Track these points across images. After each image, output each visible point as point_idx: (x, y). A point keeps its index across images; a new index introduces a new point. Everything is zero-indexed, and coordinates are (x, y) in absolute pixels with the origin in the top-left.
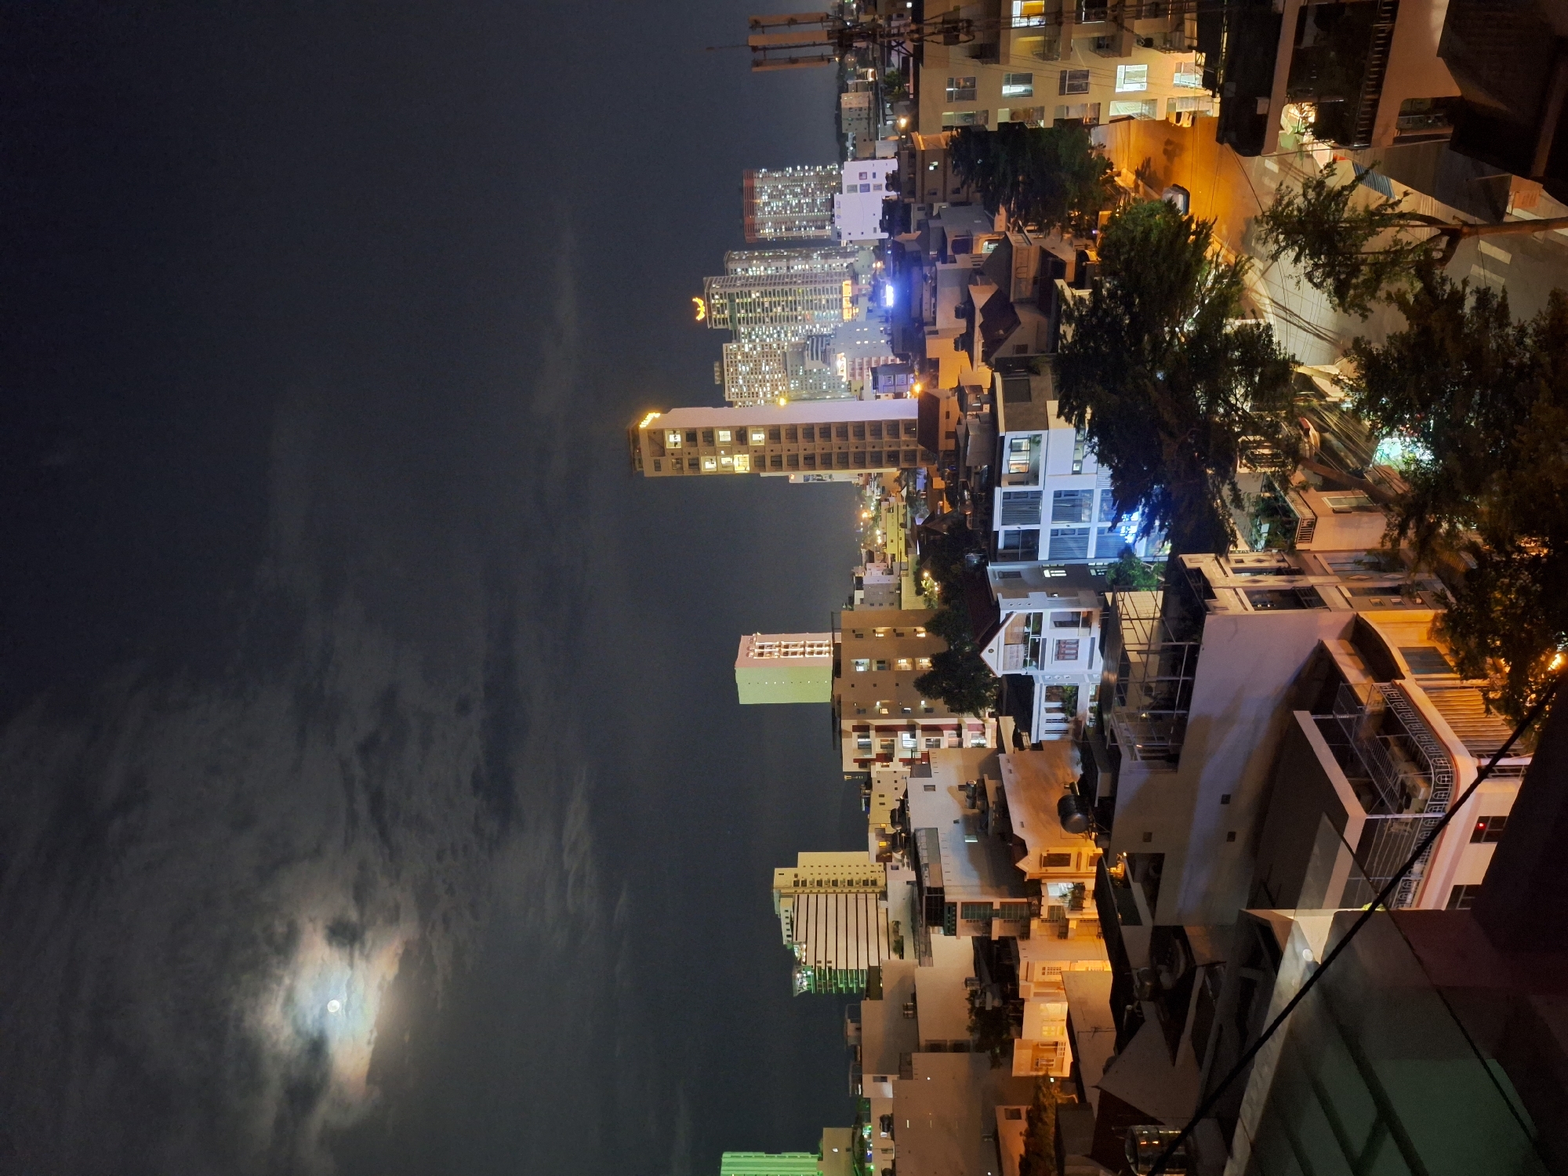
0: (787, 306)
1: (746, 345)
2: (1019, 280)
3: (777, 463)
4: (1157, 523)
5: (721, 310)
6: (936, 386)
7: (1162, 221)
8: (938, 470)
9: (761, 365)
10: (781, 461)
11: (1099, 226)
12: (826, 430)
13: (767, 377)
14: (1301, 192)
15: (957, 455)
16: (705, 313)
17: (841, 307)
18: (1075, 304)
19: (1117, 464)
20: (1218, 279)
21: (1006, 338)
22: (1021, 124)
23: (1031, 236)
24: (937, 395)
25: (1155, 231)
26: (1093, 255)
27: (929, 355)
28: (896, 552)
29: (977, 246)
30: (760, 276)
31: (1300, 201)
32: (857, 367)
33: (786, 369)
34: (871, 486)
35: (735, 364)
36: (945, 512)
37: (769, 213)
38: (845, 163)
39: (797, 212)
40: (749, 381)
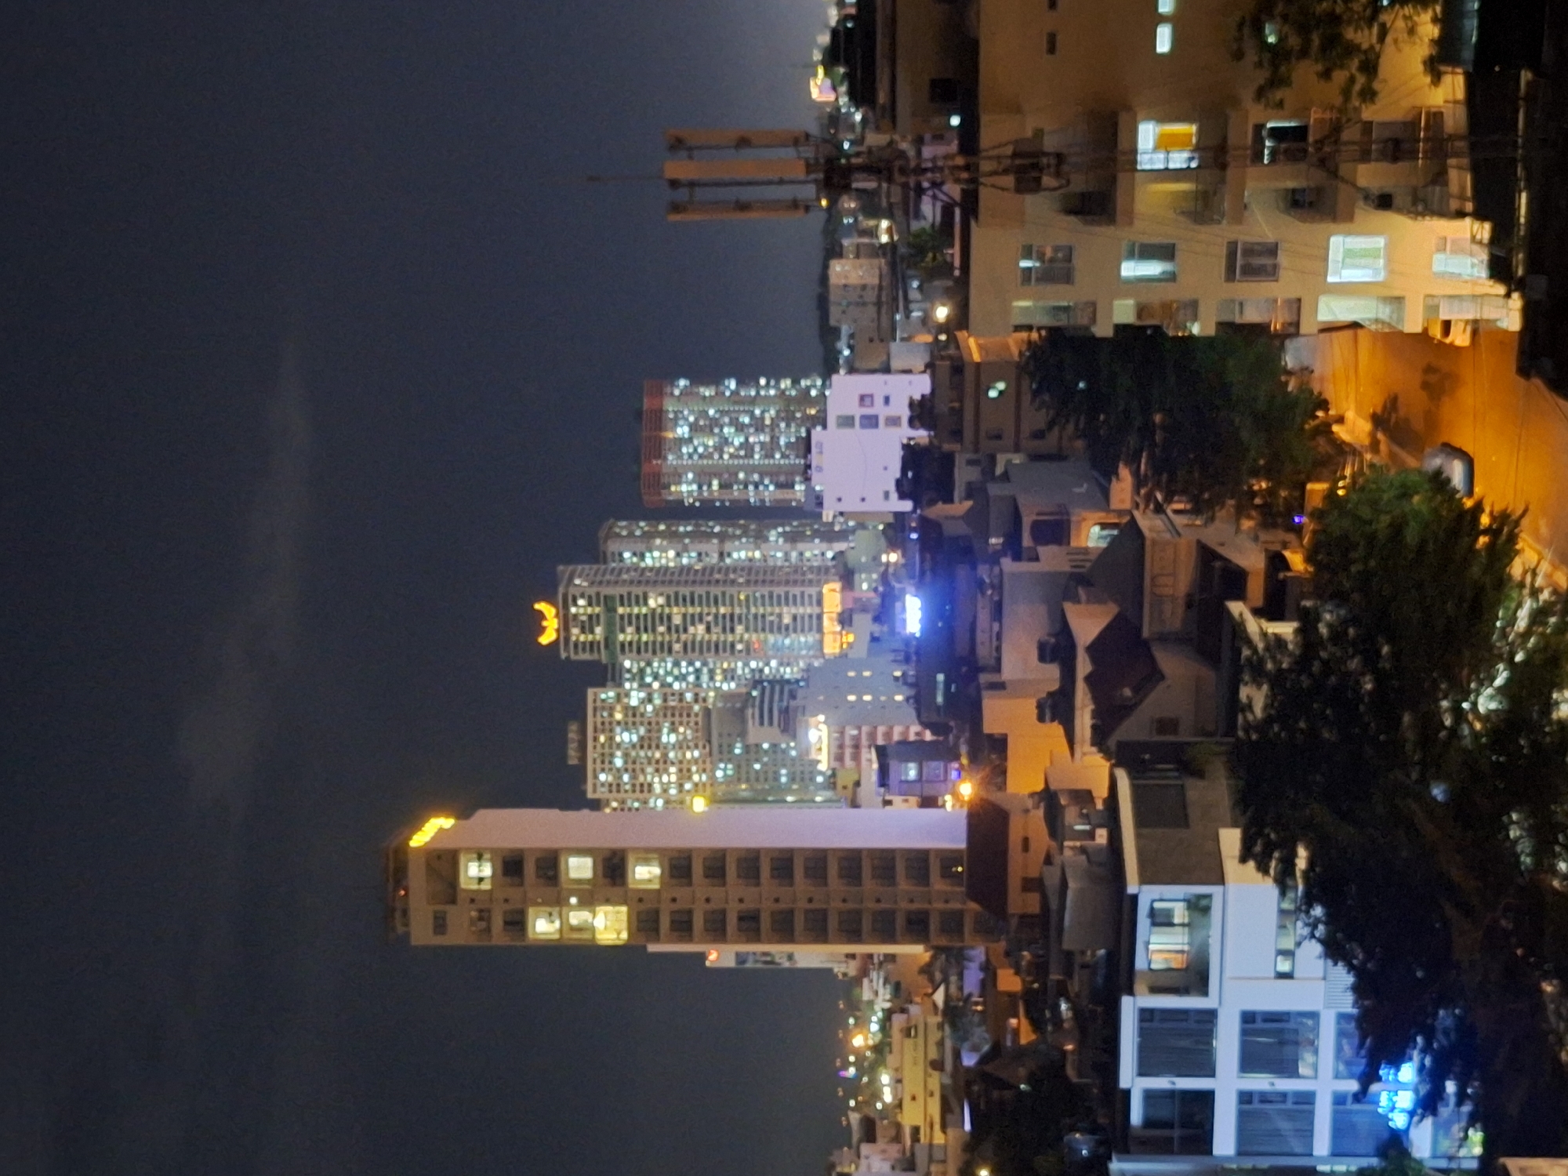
0: (717, 624)
1: (634, 694)
2: (1158, 599)
3: (683, 927)
4: (1451, 1087)
5: (587, 627)
6: (1002, 786)
7: (1424, 509)
8: (1007, 954)
9: (660, 731)
10: (691, 923)
11: (1307, 509)
12: (784, 862)
13: (672, 755)
15: (1044, 923)
16: (558, 631)
17: (820, 629)
18: (1267, 648)
19: (1364, 963)
20: (1539, 616)
21: (1136, 705)
22: (1157, 329)
23: (1180, 521)
24: (1006, 806)
25: (1412, 524)
26: (1297, 561)
27: (991, 726)
28: (919, 1121)
29: (1078, 536)
30: (667, 568)
32: (848, 742)
33: (709, 742)
34: (871, 981)
35: (609, 728)
36: (1023, 1041)
37: (690, 456)
38: (835, 377)
39: (741, 457)
40: (634, 762)
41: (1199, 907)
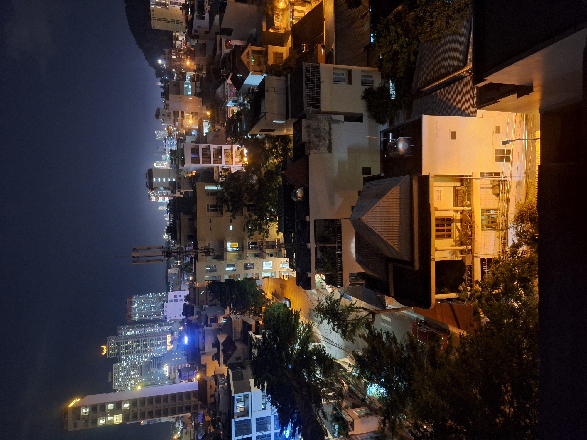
0: (143, 346)
1: (124, 364)
2: (235, 332)
3: (135, 417)
5: (114, 350)
6: (205, 375)
7: (283, 311)
8: (208, 412)
9: (130, 372)
10: (137, 416)
11: (262, 312)
12: (158, 399)
13: (133, 377)
14: (325, 300)
15: (215, 405)
16: (106, 351)
17: (166, 345)
18: (257, 341)
19: (279, 406)
20: (304, 330)
21: (232, 355)
22: (233, 280)
23: (239, 316)
24: (206, 379)
25: (281, 313)
26: (261, 322)
27: (203, 363)
29: (219, 321)
30: (132, 335)
31: (325, 304)
32: (172, 369)
33: (141, 373)
34: (178, 423)
35: (118, 372)
36: (211, 432)
37: (138, 310)
38: (169, 292)
39: (149, 310)
40: (124, 380)
41: (246, 397)
